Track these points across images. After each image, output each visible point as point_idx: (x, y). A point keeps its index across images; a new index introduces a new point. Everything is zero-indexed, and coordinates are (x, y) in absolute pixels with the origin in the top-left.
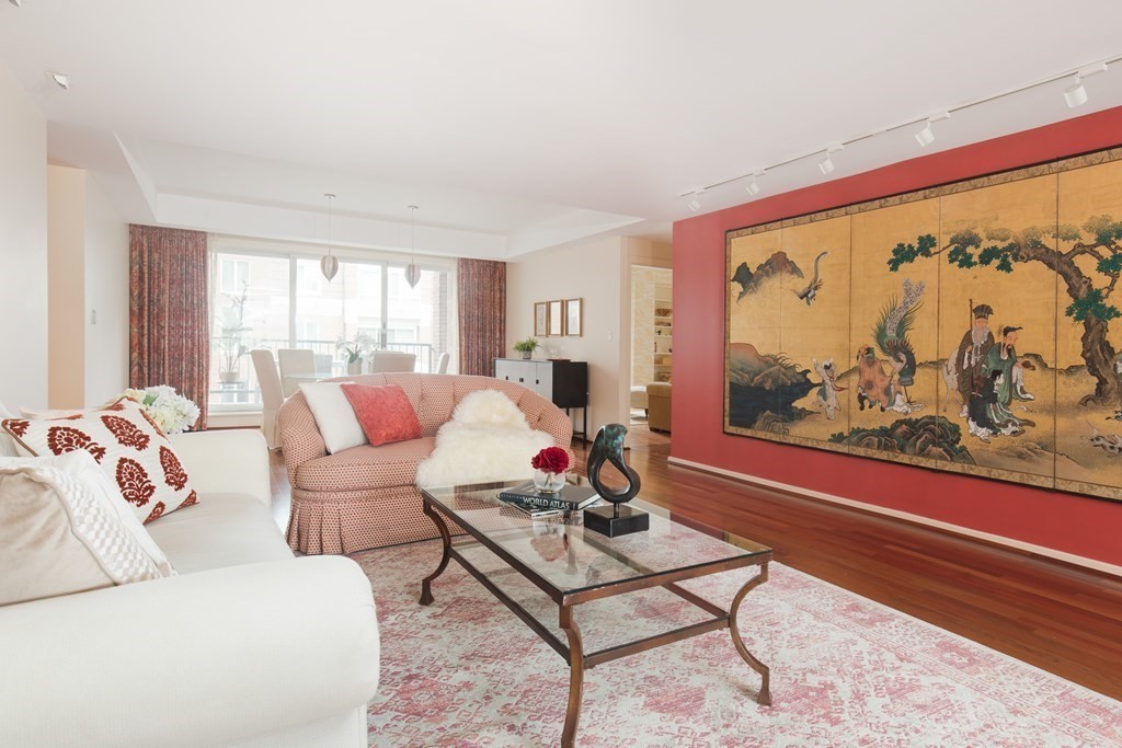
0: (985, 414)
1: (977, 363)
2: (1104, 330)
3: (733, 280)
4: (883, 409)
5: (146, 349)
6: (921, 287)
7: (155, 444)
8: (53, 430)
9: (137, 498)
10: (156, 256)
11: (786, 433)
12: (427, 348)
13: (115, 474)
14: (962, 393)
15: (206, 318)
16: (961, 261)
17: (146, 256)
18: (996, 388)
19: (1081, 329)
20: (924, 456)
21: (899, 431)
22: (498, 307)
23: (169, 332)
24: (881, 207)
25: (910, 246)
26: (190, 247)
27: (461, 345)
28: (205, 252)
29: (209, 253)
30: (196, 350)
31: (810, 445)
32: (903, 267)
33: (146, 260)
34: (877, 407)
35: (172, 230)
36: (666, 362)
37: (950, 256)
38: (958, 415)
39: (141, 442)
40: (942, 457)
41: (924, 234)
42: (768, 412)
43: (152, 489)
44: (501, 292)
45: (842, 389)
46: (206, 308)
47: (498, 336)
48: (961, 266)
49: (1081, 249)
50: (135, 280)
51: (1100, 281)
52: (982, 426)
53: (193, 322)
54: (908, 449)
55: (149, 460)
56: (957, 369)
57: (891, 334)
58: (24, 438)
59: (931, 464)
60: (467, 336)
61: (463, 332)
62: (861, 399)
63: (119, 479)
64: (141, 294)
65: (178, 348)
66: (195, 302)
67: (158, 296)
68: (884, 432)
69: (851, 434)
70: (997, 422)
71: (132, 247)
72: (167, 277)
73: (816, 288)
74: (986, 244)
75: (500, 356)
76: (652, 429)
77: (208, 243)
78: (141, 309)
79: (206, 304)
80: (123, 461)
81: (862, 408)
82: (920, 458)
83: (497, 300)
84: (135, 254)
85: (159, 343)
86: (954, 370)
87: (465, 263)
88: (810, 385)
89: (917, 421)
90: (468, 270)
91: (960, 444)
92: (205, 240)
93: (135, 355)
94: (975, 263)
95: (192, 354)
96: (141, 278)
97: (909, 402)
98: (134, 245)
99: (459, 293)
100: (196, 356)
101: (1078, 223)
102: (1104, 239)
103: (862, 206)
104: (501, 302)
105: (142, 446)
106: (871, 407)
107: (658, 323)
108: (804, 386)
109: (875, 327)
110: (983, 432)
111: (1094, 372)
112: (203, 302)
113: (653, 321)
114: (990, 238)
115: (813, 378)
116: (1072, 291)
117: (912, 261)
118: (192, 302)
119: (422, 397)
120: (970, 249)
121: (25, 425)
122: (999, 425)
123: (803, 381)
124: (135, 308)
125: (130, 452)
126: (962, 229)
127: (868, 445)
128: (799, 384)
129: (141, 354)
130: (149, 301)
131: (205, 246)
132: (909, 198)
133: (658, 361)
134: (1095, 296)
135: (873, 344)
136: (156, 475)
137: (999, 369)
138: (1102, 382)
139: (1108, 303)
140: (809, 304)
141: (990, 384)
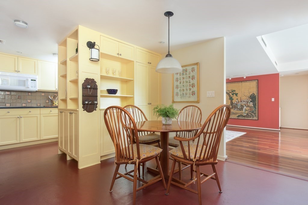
2: (232, 101)
19: (230, 101)
49: (230, 92)
51: (232, 96)
101: (230, 90)
102: (232, 92)
111: (232, 105)
116: (229, 97)
134: (232, 97)
138: (232, 106)
139: (233, 98)
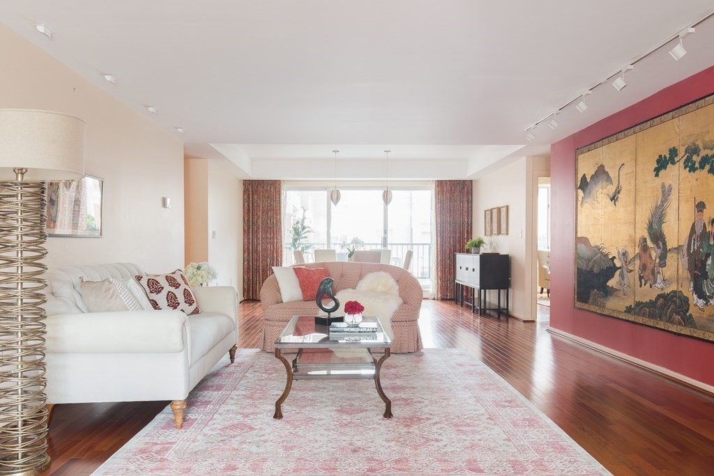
0: (701, 289)
1: (698, 247)
3: (579, 188)
4: (651, 287)
5: (251, 251)
6: (670, 189)
7: (183, 286)
8: (149, 279)
9: (173, 306)
10: (255, 196)
11: (603, 306)
12: (428, 246)
13: (166, 297)
14: (690, 272)
15: (281, 231)
16: (690, 167)
17: (251, 197)
18: (707, 267)
20: (671, 323)
21: (659, 303)
22: (466, 214)
23: (262, 241)
24: (651, 126)
25: (665, 156)
26: (272, 189)
27: (437, 244)
28: (280, 191)
29: (282, 192)
30: (275, 251)
31: (615, 316)
32: (662, 173)
33: (251, 199)
34: (648, 285)
35: (263, 181)
37: (685, 163)
38: (688, 290)
39: (177, 286)
40: (680, 324)
41: (672, 147)
42: (595, 290)
43: (179, 304)
44: (468, 203)
45: (631, 271)
46: (280, 225)
47: (466, 237)
48: (690, 171)
50: (246, 211)
52: (700, 298)
53: (274, 235)
54: (664, 318)
55: (179, 293)
56: (688, 253)
57: (655, 226)
58: (140, 282)
59: (674, 329)
61: (439, 234)
62: (641, 278)
63: (167, 298)
64: (248, 219)
65: (266, 250)
66: (275, 222)
67: (257, 220)
68: (652, 304)
69: (635, 306)
70: (708, 294)
71: (244, 192)
72: (261, 209)
73: (619, 193)
74: (703, 153)
75: (460, 252)
77: (282, 186)
78: (249, 228)
79: (281, 223)
80: (169, 292)
81: (641, 286)
82: (670, 325)
83: (465, 209)
84: (246, 196)
85: (257, 247)
86: (686, 255)
87: (441, 184)
88: (614, 269)
89: (668, 294)
90: (442, 188)
91: (689, 312)
92: (280, 184)
93: (246, 255)
94: (697, 169)
95: (273, 254)
96: (249, 210)
97: (664, 280)
98: (246, 191)
99: (436, 205)
100: (275, 255)
103: (641, 126)
104: (468, 211)
105: (177, 287)
106: (645, 285)
108: (611, 270)
109: (647, 222)
110: (701, 302)
112: (279, 221)
114: (705, 148)
115: (618, 263)
117: (665, 168)
118: (273, 223)
119: (342, 276)
120: (695, 158)
121: (141, 277)
122: (709, 297)
123: (612, 265)
124: (246, 228)
125: (172, 289)
126: (689, 142)
127: (644, 315)
128: (610, 268)
129: (249, 254)
130: (252, 223)
131: (280, 188)
132: (665, 118)
135: (646, 235)
136: (181, 298)
137: (708, 252)
140: (615, 205)
141: (704, 263)
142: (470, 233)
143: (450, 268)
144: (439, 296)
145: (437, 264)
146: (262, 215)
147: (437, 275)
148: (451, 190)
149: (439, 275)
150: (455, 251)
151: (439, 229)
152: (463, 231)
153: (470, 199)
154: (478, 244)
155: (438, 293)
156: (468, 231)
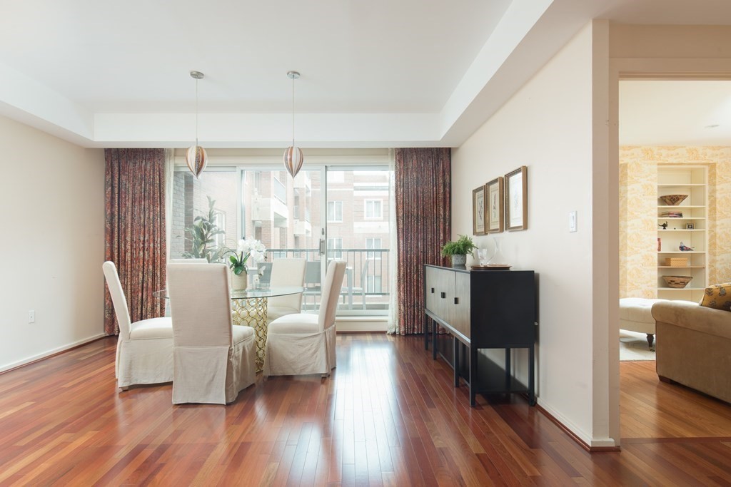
10: (123, 178)
15: (162, 231)
17: (116, 178)
22: (441, 204)
23: (132, 246)
26: (148, 167)
27: (399, 249)
28: (161, 171)
30: (150, 262)
33: (116, 182)
36: (674, 263)
46: (162, 222)
47: (441, 238)
50: (108, 200)
60: (406, 239)
61: (401, 234)
64: (112, 212)
66: (151, 217)
67: (125, 214)
71: (106, 171)
72: (131, 196)
75: (433, 263)
76: (662, 379)
77: (166, 163)
78: (113, 226)
79: (162, 218)
83: (441, 196)
84: (108, 177)
87: (403, 154)
92: (164, 156)
96: (112, 198)
98: (108, 169)
100: (150, 267)
104: (445, 198)
107: (662, 215)
113: (655, 212)
118: (149, 218)
124: (108, 226)
130: (119, 219)
131: (161, 165)
133: (664, 261)
142: (448, 232)
143: (418, 286)
144: (402, 330)
145: (399, 281)
146: (133, 206)
147: (399, 297)
148: (419, 166)
149: (402, 297)
150: (425, 260)
151: (401, 226)
152: (438, 230)
153: (448, 181)
154: (464, 248)
155: (399, 324)
156: (444, 229)
